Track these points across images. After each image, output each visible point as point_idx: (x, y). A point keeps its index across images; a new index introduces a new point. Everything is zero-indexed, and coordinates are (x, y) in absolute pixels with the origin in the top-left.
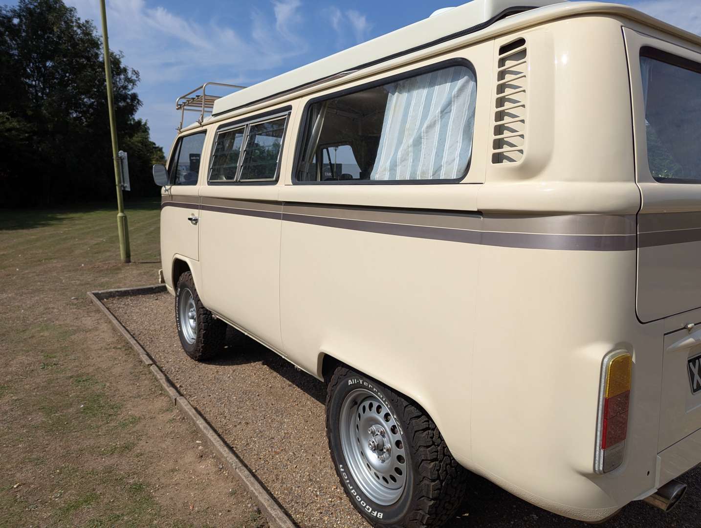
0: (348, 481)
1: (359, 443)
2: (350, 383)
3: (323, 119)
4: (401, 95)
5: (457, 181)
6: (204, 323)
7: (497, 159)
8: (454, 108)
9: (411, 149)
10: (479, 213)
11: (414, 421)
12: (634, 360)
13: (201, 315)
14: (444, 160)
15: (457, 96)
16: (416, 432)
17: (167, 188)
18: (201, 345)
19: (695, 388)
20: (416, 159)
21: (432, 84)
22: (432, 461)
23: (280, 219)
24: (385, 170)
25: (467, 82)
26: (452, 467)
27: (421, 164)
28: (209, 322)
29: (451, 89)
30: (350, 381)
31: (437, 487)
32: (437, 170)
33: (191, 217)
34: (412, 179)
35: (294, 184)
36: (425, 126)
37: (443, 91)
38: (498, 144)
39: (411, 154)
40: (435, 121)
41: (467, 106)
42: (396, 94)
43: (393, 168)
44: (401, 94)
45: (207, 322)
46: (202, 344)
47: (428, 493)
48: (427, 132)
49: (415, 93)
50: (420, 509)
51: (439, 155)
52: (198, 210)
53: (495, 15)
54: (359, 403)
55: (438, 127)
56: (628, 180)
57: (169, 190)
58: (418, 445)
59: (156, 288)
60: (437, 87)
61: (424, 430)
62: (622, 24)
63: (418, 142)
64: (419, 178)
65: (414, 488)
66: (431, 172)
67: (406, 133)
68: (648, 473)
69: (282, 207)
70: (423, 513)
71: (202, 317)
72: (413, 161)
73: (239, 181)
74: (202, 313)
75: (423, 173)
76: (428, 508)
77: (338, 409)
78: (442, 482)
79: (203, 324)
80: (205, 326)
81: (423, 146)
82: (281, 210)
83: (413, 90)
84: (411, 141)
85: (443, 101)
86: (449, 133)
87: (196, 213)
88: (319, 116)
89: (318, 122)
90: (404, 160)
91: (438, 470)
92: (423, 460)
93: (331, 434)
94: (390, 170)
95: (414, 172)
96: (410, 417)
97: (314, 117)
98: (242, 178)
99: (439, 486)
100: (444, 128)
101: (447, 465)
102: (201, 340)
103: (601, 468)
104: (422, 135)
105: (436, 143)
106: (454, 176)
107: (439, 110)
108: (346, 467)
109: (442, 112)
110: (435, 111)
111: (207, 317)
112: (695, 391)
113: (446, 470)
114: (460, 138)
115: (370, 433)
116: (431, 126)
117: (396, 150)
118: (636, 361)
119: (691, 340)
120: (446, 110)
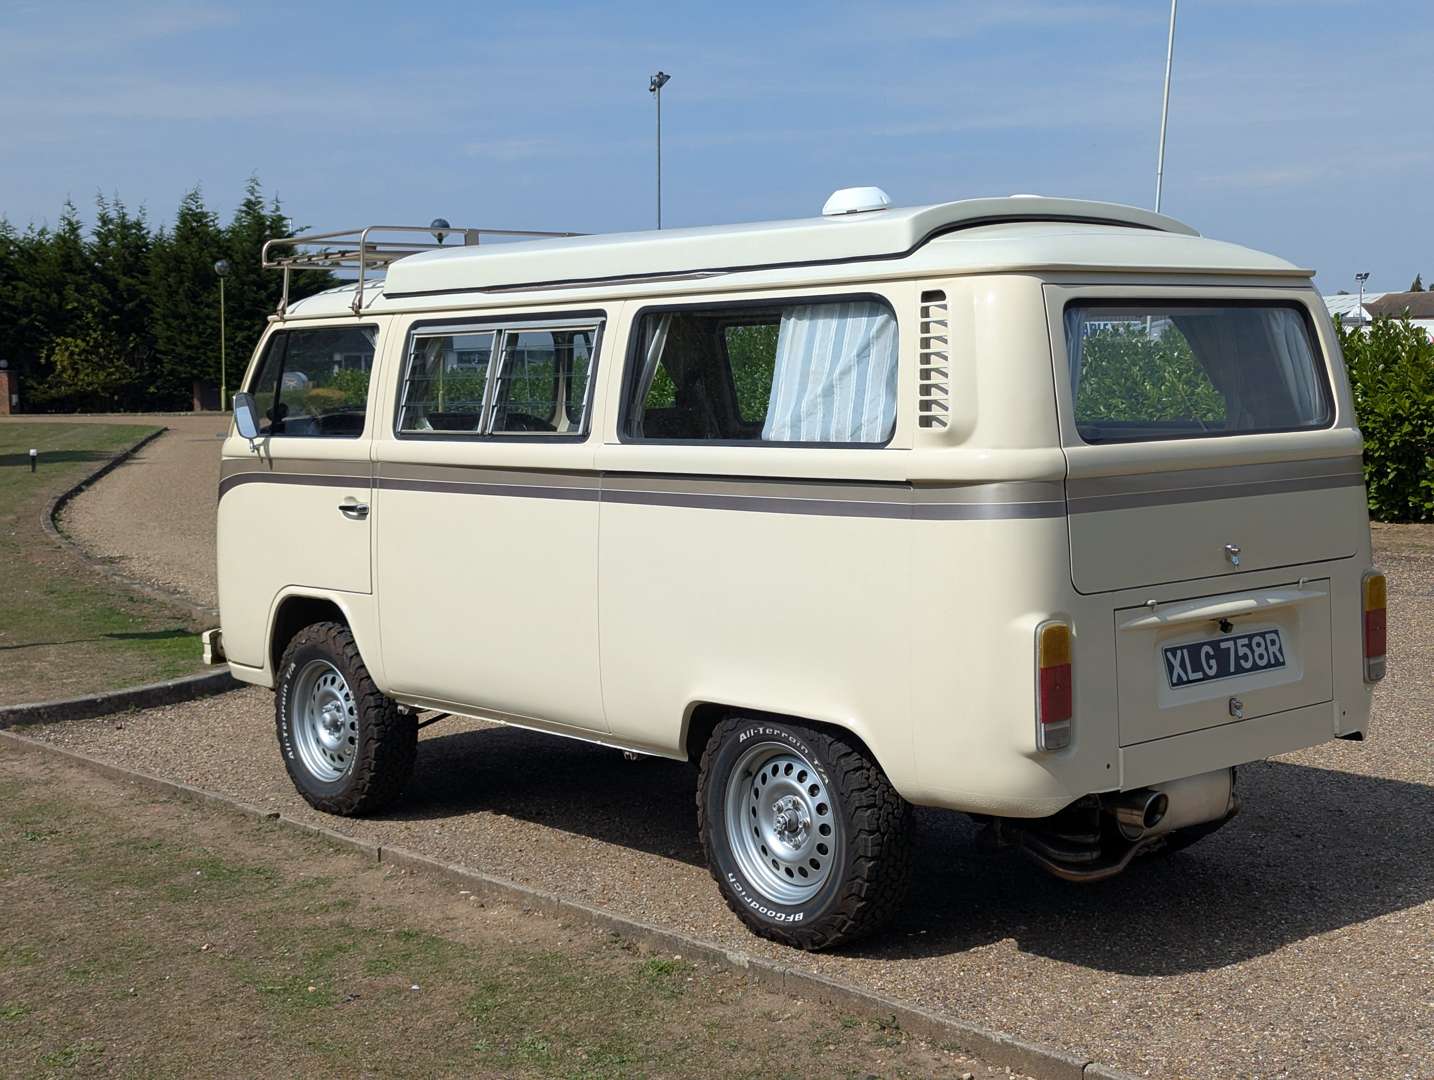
0: (744, 893)
1: (756, 836)
2: (743, 737)
3: (665, 336)
4: (799, 322)
5: (881, 446)
6: (376, 725)
7: (926, 422)
8: (874, 351)
9: (819, 400)
10: (908, 483)
11: (842, 761)
12: (1074, 632)
13: (370, 710)
14: (865, 418)
15: (877, 338)
16: (846, 773)
17: (256, 443)
18: (368, 776)
19: (1175, 681)
20: (828, 413)
21: (843, 315)
22: (869, 807)
23: (596, 500)
24: (784, 426)
25: (887, 322)
26: (895, 818)
27: (834, 421)
28: (387, 723)
29: (869, 327)
30: (743, 735)
31: (877, 842)
32: (857, 429)
33: (344, 504)
34: (824, 441)
35: (623, 442)
36: (837, 371)
37: (859, 326)
38: (925, 406)
39: (820, 408)
40: (850, 367)
41: (889, 351)
42: (793, 320)
43: (796, 424)
44: (800, 319)
45: (383, 723)
46: (372, 772)
47: (866, 851)
48: (840, 379)
49: (821, 323)
50: (857, 877)
51: (858, 410)
52: (369, 489)
53: (916, 241)
54: (754, 773)
55: (854, 374)
56: (1053, 446)
57: (262, 448)
58: (851, 789)
59: (104, 700)
60: (850, 321)
61: (857, 769)
62: (1042, 281)
63: (828, 392)
64: (833, 440)
65: (847, 848)
66: (848, 432)
67: (811, 377)
68: (1108, 766)
69: (600, 479)
70: (861, 882)
71: (372, 713)
72: (824, 415)
73: (491, 434)
74: (373, 704)
75: (838, 432)
76: (867, 871)
77: (723, 788)
78: (883, 835)
79: (376, 729)
80: (379, 732)
81: (837, 398)
82: (599, 484)
83: (818, 318)
84: (819, 390)
85: (859, 341)
86: (869, 383)
87: (362, 495)
88: (658, 331)
89: (656, 342)
90: (810, 414)
91: (878, 819)
92: (857, 808)
93: (711, 831)
94: (792, 426)
95: (825, 430)
96: (836, 756)
97: (649, 331)
98: (496, 428)
99: (880, 841)
100: (862, 377)
101: (888, 814)
102: (370, 763)
103: (1043, 744)
104: (834, 383)
105: (852, 395)
106: (878, 440)
107: (855, 352)
108: (739, 874)
109: (858, 355)
110: (850, 352)
111: (381, 714)
112: (1174, 685)
113: (887, 820)
114: (883, 390)
115: (775, 809)
116: (845, 372)
117: (798, 399)
118: (1078, 635)
119: (1154, 619)
120: (863, 353)
